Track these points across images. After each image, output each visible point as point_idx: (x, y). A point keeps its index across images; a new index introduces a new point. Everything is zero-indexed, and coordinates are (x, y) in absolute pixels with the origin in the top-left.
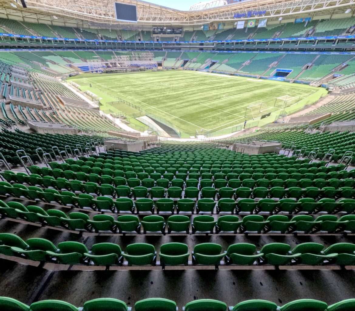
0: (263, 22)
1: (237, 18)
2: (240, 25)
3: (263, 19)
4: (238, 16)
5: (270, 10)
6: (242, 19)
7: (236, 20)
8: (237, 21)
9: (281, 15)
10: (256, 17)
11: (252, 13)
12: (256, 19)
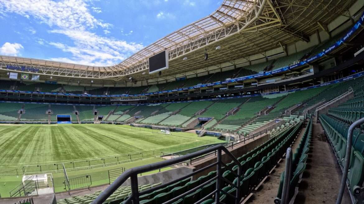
0: (36, 77)
1: (9, 69)
2: (13, 76)
3: (37, 75)
4: (11, 67)
5: (42, 70)
6: (15, 71)
7: (8, 71)
8: (10, 72)
9: (52, 75)
10: (30, 72)
11: (26, 68)
12: (30, 74)
